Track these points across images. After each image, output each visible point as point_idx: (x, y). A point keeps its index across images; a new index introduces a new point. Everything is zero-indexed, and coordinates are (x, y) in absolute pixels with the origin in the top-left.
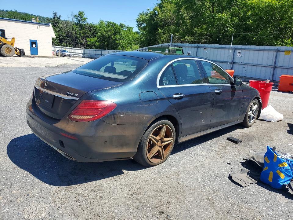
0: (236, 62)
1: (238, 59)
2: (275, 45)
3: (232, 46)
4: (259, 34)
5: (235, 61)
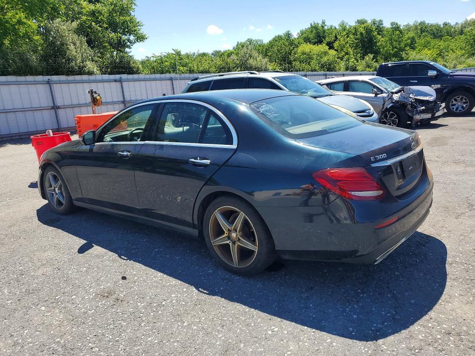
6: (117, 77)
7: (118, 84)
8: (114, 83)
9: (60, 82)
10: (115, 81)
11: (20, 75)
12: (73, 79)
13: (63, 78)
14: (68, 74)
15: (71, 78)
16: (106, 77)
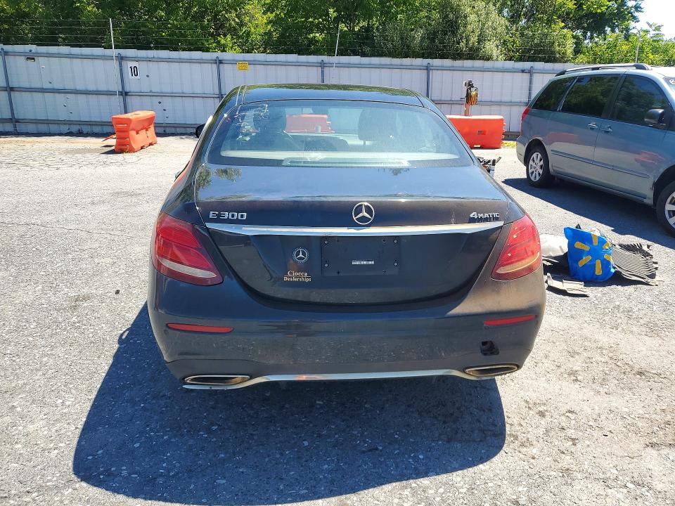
0: (132, 90)
1: (133, 84)
2: (207, 50)
3: (114, 52)
4: (169, 23)
5: (127, 89)
6: (527, 65)
7: (526, 76)
8: (520, 74)
9: (443, 69)
10: (523, 71)
11: (394, 56)
12: (461, 65)
13: (447, 62)
14: (455, 59)
15: (459, 63)
16: (510, 64)
